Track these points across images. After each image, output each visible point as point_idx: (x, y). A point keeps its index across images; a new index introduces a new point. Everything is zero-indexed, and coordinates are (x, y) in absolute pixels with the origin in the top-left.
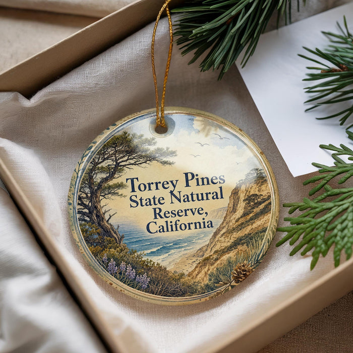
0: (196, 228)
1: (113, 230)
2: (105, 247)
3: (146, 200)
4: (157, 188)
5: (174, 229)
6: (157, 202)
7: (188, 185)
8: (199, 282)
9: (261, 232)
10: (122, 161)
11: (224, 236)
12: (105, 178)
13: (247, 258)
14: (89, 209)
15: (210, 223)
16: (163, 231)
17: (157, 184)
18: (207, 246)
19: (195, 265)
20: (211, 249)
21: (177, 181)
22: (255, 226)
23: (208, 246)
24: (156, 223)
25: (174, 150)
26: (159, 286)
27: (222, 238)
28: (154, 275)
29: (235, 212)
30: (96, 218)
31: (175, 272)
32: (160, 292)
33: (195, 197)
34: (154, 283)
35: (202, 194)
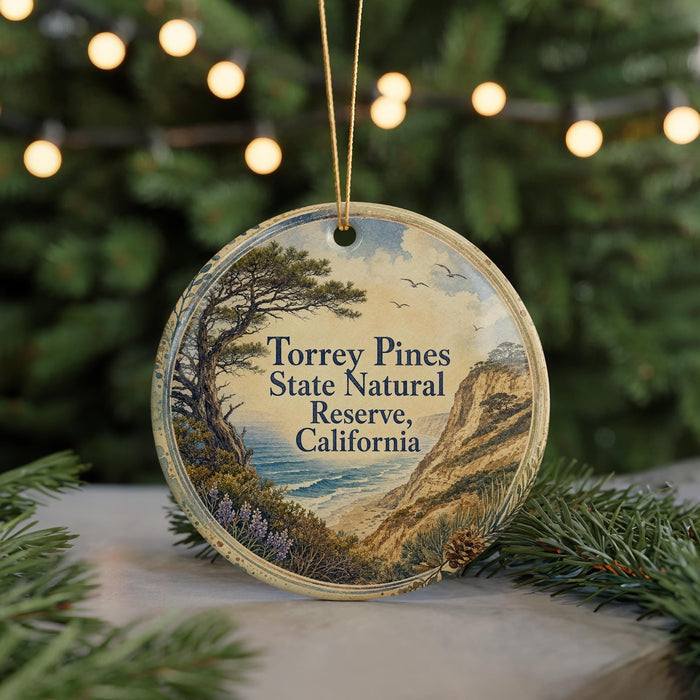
0: (388, 449)
1: (234, 437)
2: (217, 469)
3: (300, 384)
4: (323, 363)
5: (347, 447)
6: (320, 390)
7: (380, 362)
8: (383, 559)
9: (507, 471)
10: (264, 301)
11: (438, 472)
12: (229, 331)
13: (476, 520)
14: (193, 391)
15: (414, 441)
16: (327, 450)
17: (323, 353)
18: (405, 489)
19: (379, 523)
20: (412, 495)
21: (361, 351)
22: (496, 456)
23: (406, 487)
24: (314, 431)
25: (361, 290)
26: (309, 558)
27: (434, 476)
28: (301, 535)
29: (462, 426)
30: (204, 409)
31: (341, 533)
32: (310, 569)
33: (391, 387)
34: (299, 550)
35: (405, 383)
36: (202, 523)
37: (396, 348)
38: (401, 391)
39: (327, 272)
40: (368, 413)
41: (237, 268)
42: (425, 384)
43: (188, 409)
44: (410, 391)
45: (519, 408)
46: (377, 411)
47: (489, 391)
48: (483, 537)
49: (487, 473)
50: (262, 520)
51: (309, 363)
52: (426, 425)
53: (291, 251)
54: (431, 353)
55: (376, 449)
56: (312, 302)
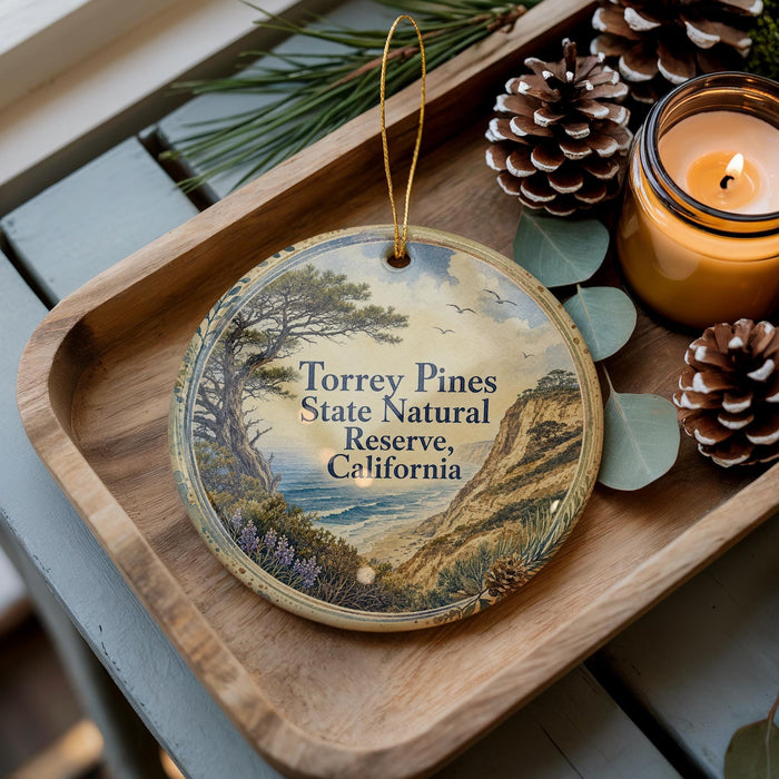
36: (224, 549)
37: (439, 374)
38: (443, 417)
39: (366, 296)
40: (407, 440)
41: (269, 290)
42: (469, 411)
43: (212, 434)
44: (452, 418)
45: (568, 436)
46: (416, 438)
47: (538, 419)
48: (525, 565)
49: (532, 501)
50: (288, 547)
51: (345, 388)
52: (469, 452)
53: (328, 275)
54: (476, 380)
55: (414, 476)
56: (350, 326)
